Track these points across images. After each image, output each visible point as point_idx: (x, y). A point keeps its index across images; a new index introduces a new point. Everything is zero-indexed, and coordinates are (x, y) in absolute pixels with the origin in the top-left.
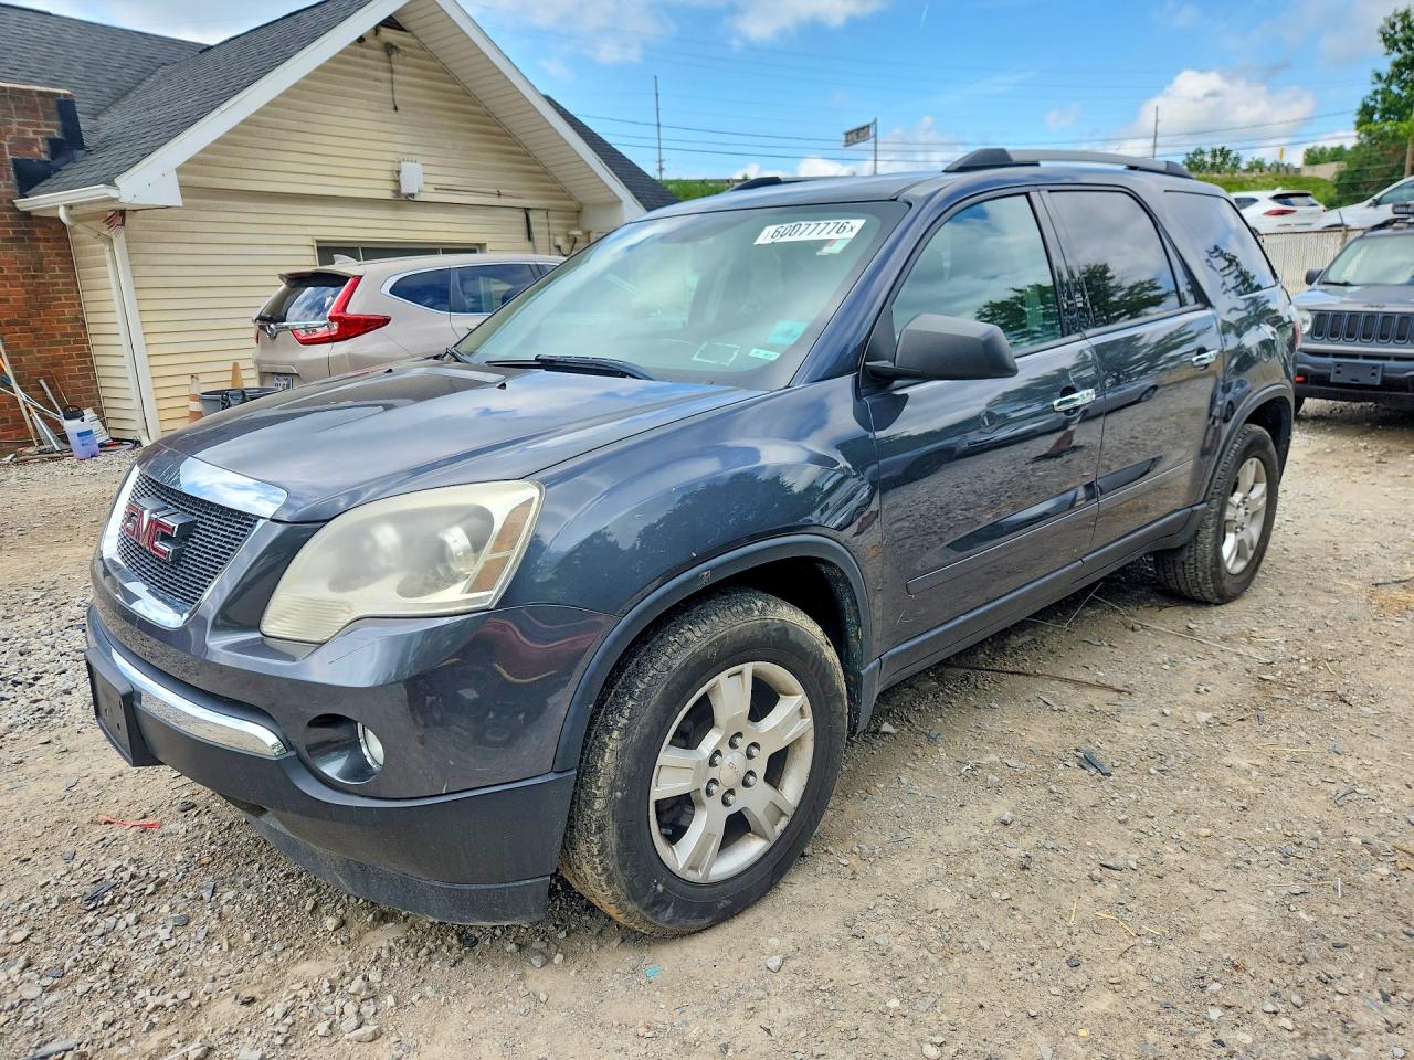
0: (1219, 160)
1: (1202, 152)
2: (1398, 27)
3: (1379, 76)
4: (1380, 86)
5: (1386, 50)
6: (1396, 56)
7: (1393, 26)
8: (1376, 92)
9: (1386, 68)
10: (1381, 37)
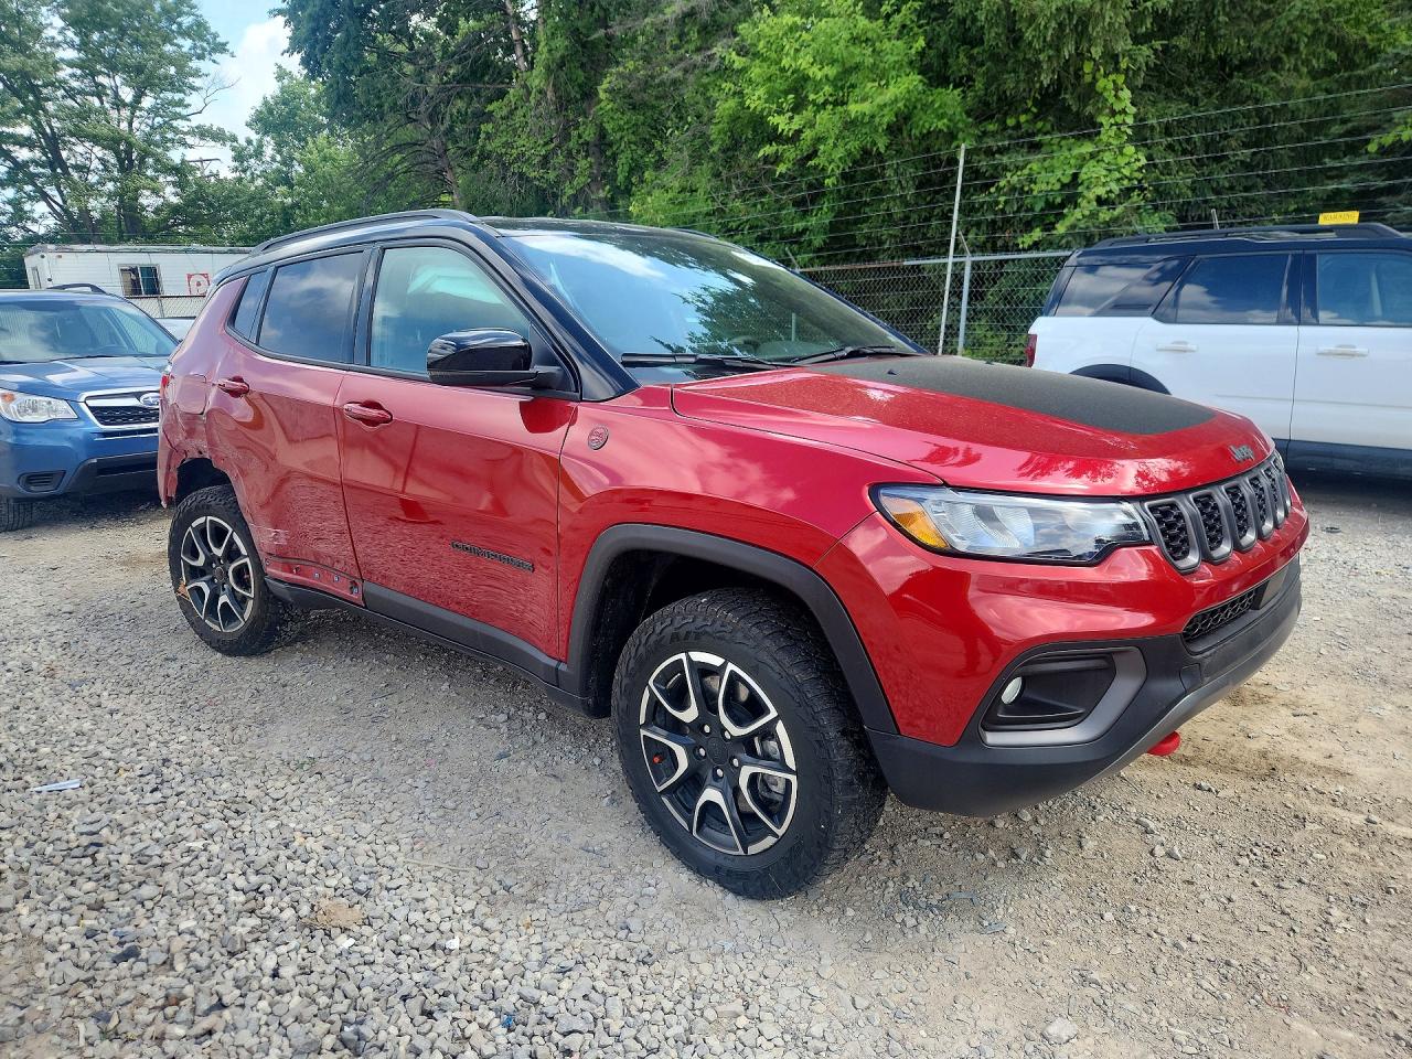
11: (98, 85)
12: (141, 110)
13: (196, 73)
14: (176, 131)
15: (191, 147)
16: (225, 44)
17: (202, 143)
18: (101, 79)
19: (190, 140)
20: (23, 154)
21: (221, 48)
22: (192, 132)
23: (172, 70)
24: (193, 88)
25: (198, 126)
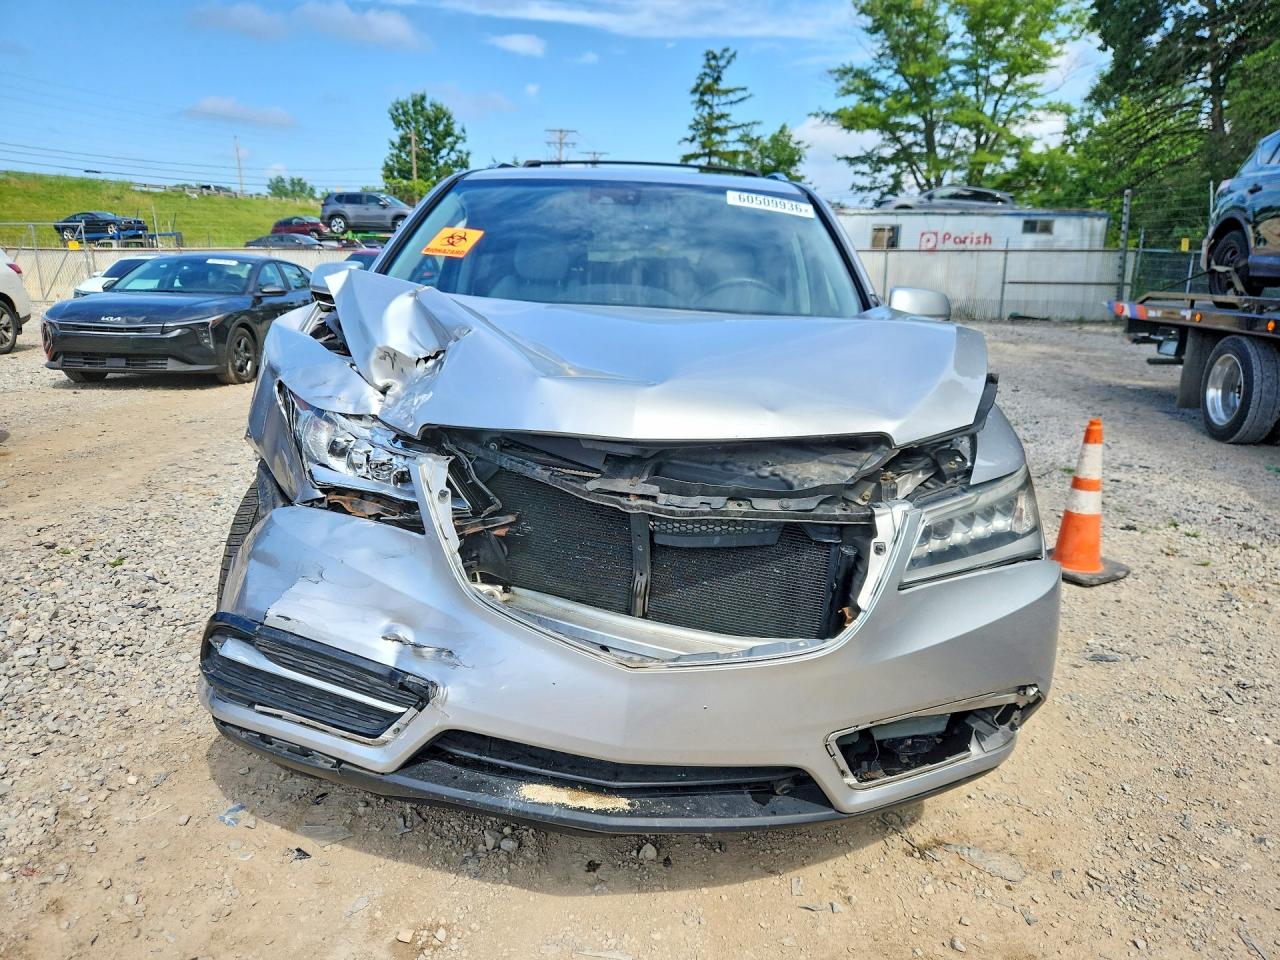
0: (297, 188)
1: (282, 180)
2: (400, 111)
3: (393, 144)
4: (395, 152)
5: (394, 126)
6: (401, 132)
7: (397, 111)
8: (392, 155)
9: (397, 141)
10: (390, 115)
14: (1029, 107)
19: (1041, 115)
20: (908, 138)
22: (1043, 109)
25: (1049, 103)
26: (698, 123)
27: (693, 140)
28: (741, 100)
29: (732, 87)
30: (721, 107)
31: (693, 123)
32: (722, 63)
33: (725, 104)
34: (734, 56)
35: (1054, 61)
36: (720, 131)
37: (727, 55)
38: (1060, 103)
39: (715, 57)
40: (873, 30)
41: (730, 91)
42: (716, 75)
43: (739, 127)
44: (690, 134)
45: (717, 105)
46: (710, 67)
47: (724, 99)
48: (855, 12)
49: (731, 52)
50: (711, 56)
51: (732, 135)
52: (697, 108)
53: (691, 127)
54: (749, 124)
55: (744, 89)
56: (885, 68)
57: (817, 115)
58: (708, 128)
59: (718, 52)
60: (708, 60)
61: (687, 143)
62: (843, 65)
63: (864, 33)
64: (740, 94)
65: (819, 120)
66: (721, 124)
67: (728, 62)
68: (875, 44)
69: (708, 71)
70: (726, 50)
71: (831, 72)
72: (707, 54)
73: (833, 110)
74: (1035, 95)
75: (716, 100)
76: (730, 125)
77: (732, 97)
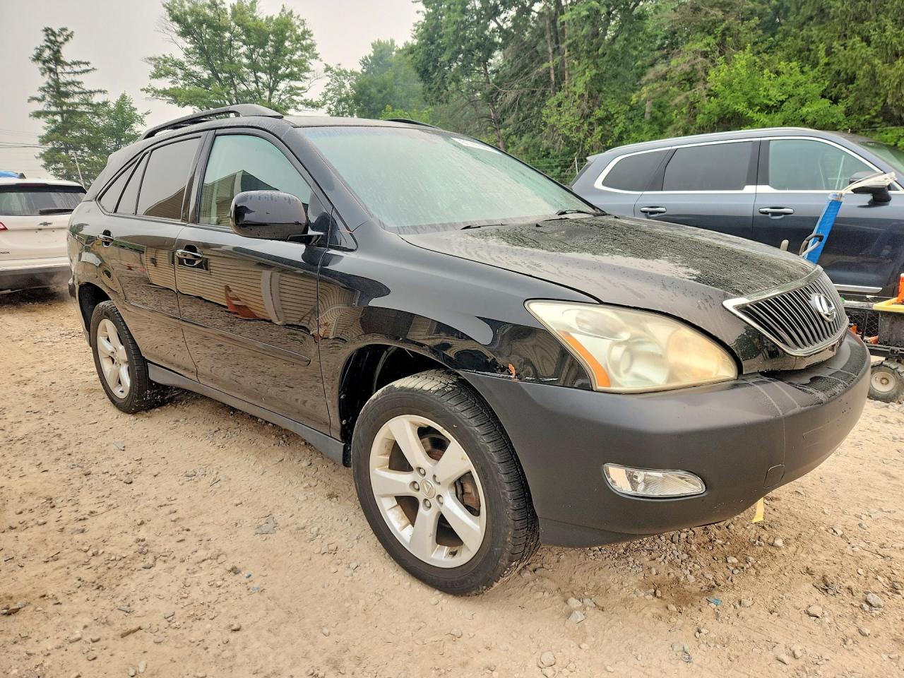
11: (256, 77)
12: (278, 91)
13: (307, 70)
14: (294, 102)
15: (300, 111)
16: (317, 55)
17: (307, 109)
18: (259, 74)
19: (300, 107)
21: (315, 56)
22: (302, 103)
23: (295, 69)
24: (306, 78)
25: (305, 100)
26: (50, 86)
27: (43, 99)
28: (84, 72)
29: (75, 60)
30: (65, 75)
31: (46, 85)
32: (60, 39)
33: (69, 73)
34: (71, 35)
35: (307, 74)
36: (67, 95)
37: (64, 33)
38: (312, 100)
39: (54, 34)
40: (183, 34)
41: (74, 63)
42: (56, 48)
43: (85, 93)
44: (39, 95)
45: (62, 73)
46: (51, 41)
47: (68, 69)
48: (169, 19)
49: (68, 32)
50: (48, 31)
51: (76, 99)
52: (43, 74)
53: (43, 89)
54: (95, 91)
55: (87, 64)
56: (195, 63)
57: (147, 91)
58: (58, 92)
59: (56, 30)
60: (47, 35)
61: (36, 102)
62: (164, 55)
63: (175, 35)
64: (84, 67)
65: (149, 95)
66: (71, 88)
67: (66, 40)
68: (186, 43)
69: (49, 44)
70: (64, 29)
71: (150, 59)
72: (46, 30)
73: (160, 88)
74: (298, 95)
75: (59, 69)
76: (77, 90)
77: (76, 68)
